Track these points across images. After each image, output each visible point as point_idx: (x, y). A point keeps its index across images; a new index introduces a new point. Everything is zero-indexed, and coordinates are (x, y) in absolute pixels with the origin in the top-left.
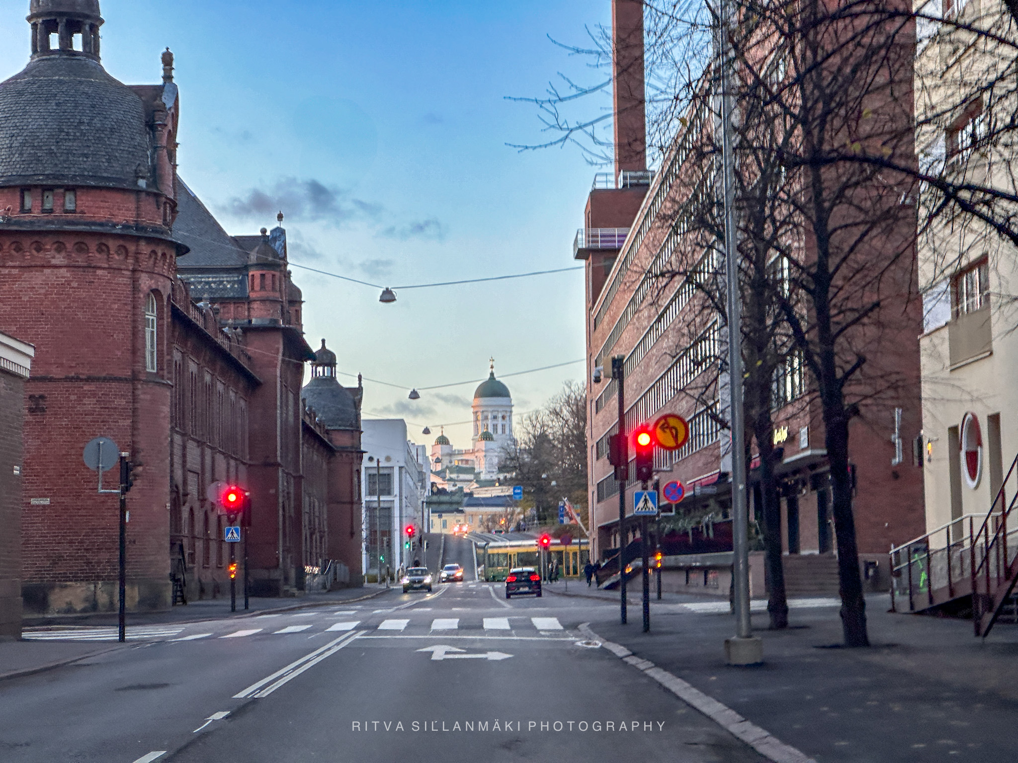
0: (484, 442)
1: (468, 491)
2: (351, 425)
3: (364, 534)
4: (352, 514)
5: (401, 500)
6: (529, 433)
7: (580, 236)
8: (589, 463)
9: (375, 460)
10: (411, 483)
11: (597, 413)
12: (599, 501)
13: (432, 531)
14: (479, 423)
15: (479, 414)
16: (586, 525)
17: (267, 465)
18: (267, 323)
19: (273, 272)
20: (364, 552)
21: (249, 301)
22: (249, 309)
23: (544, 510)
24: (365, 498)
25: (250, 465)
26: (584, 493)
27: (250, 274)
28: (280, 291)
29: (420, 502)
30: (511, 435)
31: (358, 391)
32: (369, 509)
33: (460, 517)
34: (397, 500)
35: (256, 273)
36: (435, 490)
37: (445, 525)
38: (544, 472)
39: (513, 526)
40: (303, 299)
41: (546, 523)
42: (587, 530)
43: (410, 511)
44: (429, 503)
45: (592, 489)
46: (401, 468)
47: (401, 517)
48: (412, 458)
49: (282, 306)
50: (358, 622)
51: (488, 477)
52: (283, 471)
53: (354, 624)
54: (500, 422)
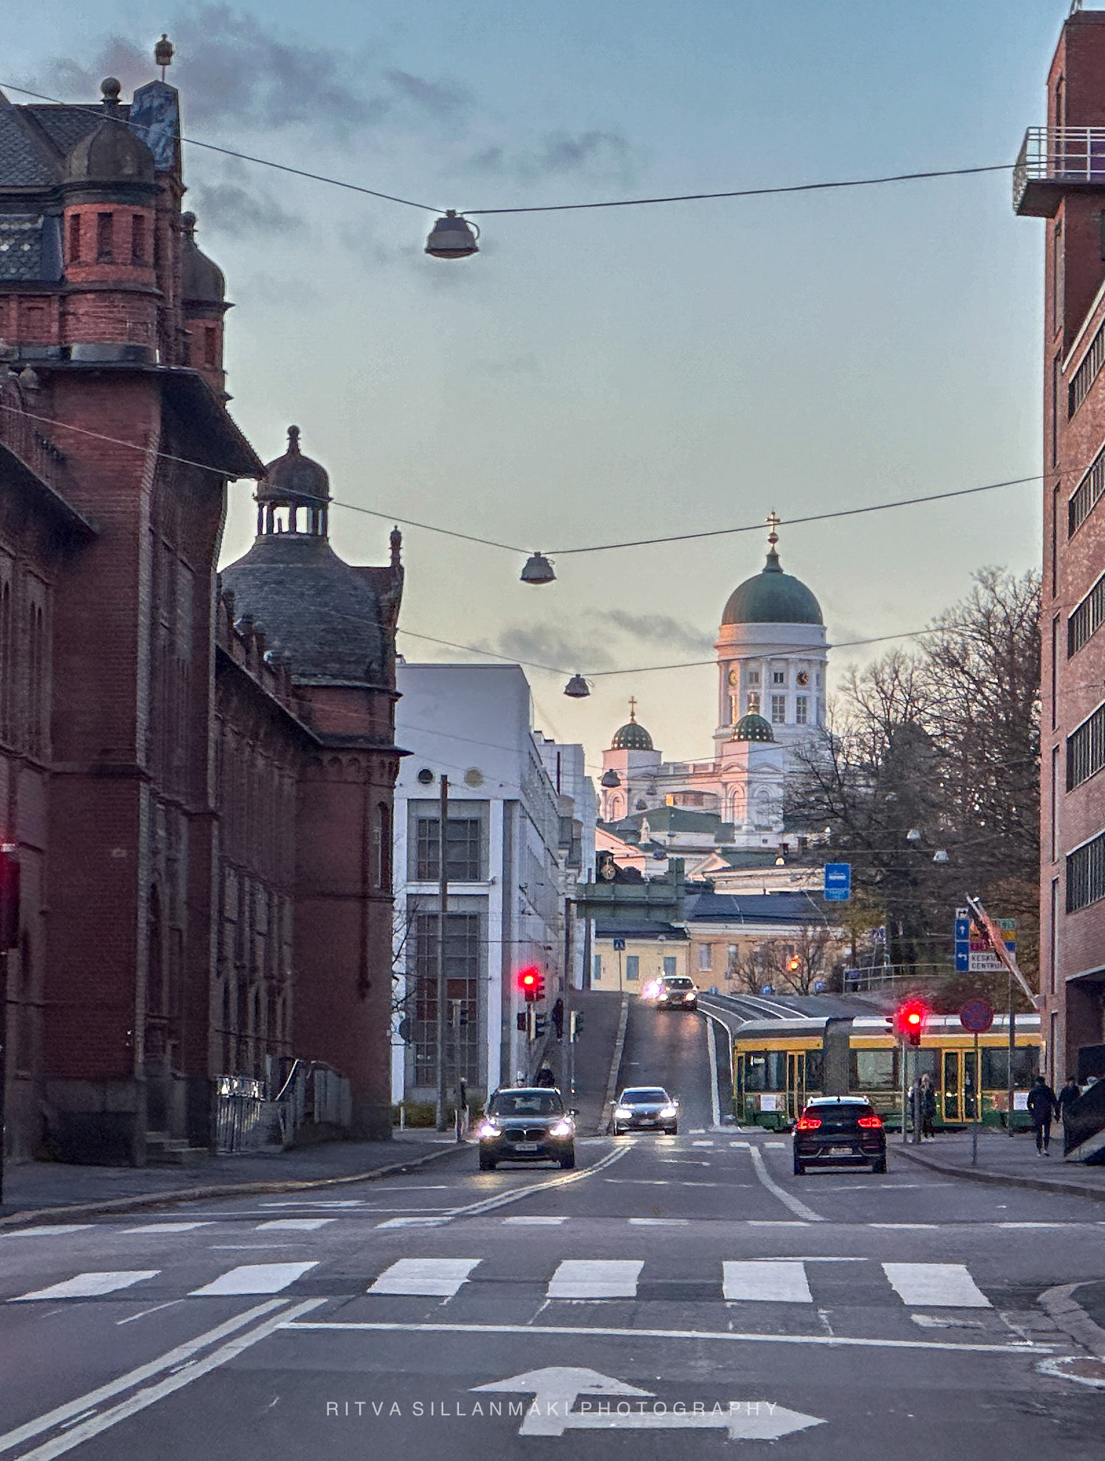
0: (745, 746)
1: (701, 878)
2: (368, 675)
3: (399, 988)
4: (364, 927)
5: (507, 895)
6: (872, 716)
7: (1032, 147)
8: (1045, 796)
9: (437, 779)
10: (539, 849)
11: (1070, 653)
12: (1070, 909)
13: (596, 985)
14: (735, 693)
15: (735, 666)
16: (1032, 976)
17: (101, 773)
18: (113, 356)
19: (137, 210)
20: (397, 1039)
21: (62, 292)
22: (63, 315)
23: (910, 932)
24: (403, 886)
25: (56, 775)
26: (1027, 888)
27: (69, 212)
28: (157, 264)
29: (562, 903)
30: (820, 727)
31: (390, 579)
32: (415, 916)
33: (677, 950)
34: (496, 895)
35: (85, 209)
36: (608, 871)
37: (633, 970)
38: (911, 826)
39: (820, 979)
40: (227, 298)
41: (913, 971)
42: (1035, 990)
43: (534, 927)
44: (586, 905)
45: (1051, 872)
46: (509, 803)
47: (506, 942)
48: (543, 777)
49: (162, 312)
50: (308, 1266)
51: (755, 842)
52: (154, 794)
53: (297, 1270)
54: (791, 691)
